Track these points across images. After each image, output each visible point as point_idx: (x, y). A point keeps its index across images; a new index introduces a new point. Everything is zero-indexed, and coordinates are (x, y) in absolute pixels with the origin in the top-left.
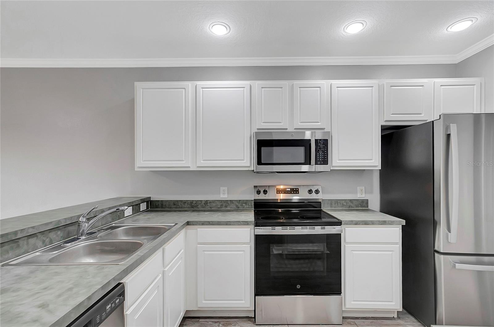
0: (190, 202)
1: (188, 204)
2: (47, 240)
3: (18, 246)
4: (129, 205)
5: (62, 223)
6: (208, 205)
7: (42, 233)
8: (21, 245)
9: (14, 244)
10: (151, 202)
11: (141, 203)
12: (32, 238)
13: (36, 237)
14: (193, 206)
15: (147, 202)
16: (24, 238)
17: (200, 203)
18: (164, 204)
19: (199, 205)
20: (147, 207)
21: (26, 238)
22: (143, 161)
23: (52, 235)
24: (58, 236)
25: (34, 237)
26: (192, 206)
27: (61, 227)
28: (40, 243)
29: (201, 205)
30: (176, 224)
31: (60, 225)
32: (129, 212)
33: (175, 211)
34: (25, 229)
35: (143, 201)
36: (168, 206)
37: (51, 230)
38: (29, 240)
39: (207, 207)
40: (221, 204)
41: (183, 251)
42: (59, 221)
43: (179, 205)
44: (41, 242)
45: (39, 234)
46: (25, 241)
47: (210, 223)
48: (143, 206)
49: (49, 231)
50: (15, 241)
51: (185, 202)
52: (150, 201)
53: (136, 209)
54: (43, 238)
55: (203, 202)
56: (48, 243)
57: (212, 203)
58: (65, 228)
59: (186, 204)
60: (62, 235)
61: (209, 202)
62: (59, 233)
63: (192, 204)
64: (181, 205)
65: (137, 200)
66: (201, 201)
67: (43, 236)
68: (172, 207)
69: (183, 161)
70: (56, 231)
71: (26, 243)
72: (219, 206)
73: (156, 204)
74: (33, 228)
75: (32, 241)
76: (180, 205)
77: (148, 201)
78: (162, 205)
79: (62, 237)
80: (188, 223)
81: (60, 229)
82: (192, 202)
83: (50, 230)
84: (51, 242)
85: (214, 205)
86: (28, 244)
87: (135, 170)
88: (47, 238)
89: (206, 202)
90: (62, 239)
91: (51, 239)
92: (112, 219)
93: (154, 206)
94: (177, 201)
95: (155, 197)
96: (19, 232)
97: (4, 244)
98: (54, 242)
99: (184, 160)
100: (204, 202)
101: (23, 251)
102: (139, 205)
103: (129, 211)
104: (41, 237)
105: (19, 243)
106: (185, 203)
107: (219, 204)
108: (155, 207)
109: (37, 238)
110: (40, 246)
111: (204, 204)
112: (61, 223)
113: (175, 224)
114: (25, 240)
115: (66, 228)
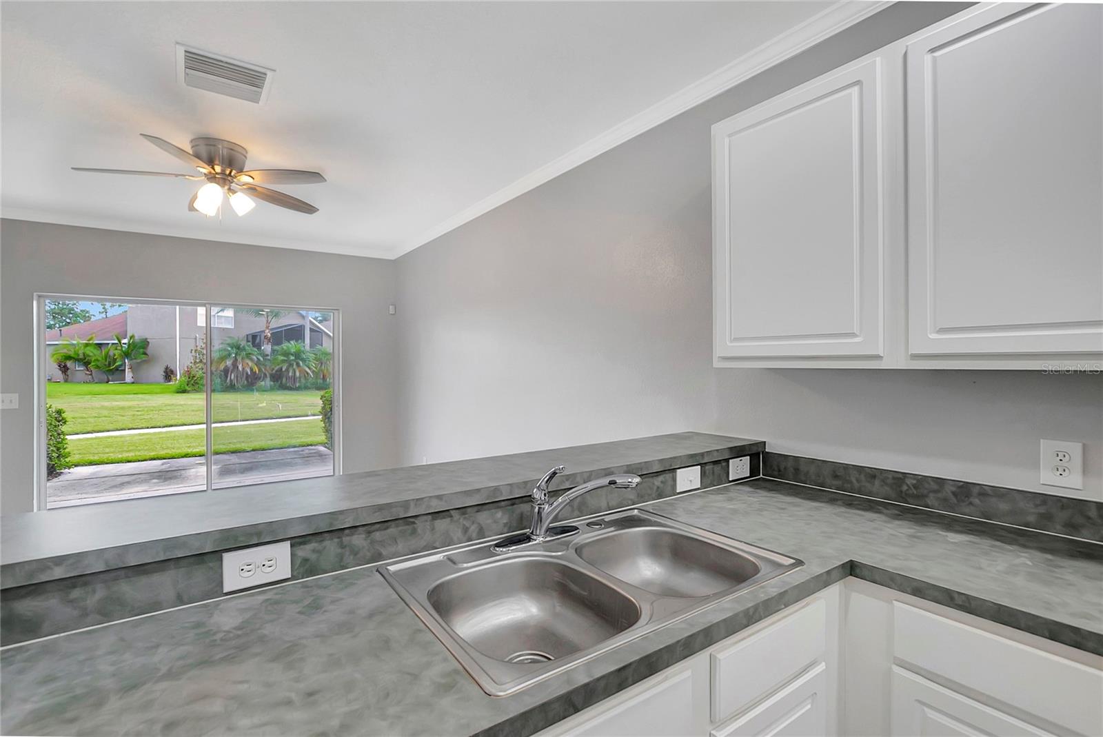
0: (894, 478)
1: (887, 484)
2: (473, 528)
3: (414, 532)
4: (692, 461)
5: (504, 493)
6: (971, 503)
7: (462, 510)
8: (419, 531)
9: (407, 527)
10: (767, 456)
11: (731, 458)
12: (441, 519)
13: (449, 519)
14: (906, 494)
15: (754, 457)
16: (425, 517)
17: (935, 487)
18: (803, 468)
19: (931, 495)
20: (754, 470)
21: (430, 517)
22: (731, 342)
23: (484, 517)
24: (495, 522)
25: (444, 518)
26: (901, 492)
27: (503, 503)
28: (458, 534)
29: (939, 495)
30: (799, 563)
31: (495, 498)
32: (691, 481)
33: (832, 500)
34: (422, 499)
35: (738, 452)
36: (813, 477)
37: (481, 506)
38: (436, 521)
39: (967, 510)
40: (1042, 510)
41: (821, 667)
42: (496, 489)
43: (851, 482)
44: (460, 531)
45: (454, 511)
46: (428, 523)
47: (952, 599)
48: (739, 468)
49: (476, 508)
50: (409, 520)
51: (873, 474)
52: (763, 452)
53: (713, 473)
54: (465, 523)
55: (949, 489)
56: (474, 535)
57: (994, 500)
58: (513, 504)
59: (877, 482)
60: (505, 521)
61: (975, 490)
62: (499, 514)
63: (900, 486)
64: (858, 481)
65: (717, 450)
66: (940, 482)
67: (465, 518)
68: (829, 481)
69: (853, 335)
70: (493, 511)
71: (428, 527)
72: (1031, 519)
73: (778, 466)
74: (439, 497)
75: (441, 524)
76: (854, 480)
77: (759, 454)
78: (797, 470)
79: (505, 525)
80: (852, 569)
81: (501, 507)
82: (899, 478)
83: (479, 507)
84: (481, 534)
85: (1003, 506)
86: (433, 529)
87: (714, 366)
88: (473, 523)
89: (964, 490)
90: (506, 530)
91: (482, 527)
92: (638, 494)
93: (774, 470)
94: (846, 467)
95: (778, 444)
96: (412, 505)
97: (389, 523)
98: (486, 534)
99: (858, 334)
100: (954, 489)
101: (423, 543)
102: (724, 464)
103: (691, 479)
104: (460, 519)
105: (415, 525)
106: (874, 477)
107: (1033, 510)
108: (776, 473)
109: (451, 520)
110: (458, 538)
111: (954, 493)
112: (502, 494)
113: (793, 561)
114: (427, 521)
115: (515, 506)
